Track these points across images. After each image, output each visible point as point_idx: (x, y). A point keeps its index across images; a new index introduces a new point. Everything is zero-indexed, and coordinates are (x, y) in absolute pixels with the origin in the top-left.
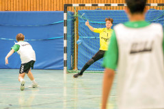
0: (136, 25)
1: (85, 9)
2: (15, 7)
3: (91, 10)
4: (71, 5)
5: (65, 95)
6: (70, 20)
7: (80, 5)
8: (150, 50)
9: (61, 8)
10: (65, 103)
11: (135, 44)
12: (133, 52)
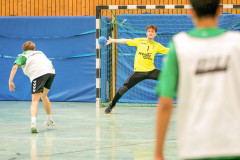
0: (205, 34)
1: (127, 14)
2: (24, 10)
3: (135, 14)
4: (107, 8)
5: (98, 139)
6: (105, 29)
7: (120, 8)
8: (224, 69)
9: (92, 12)
10: (98, 152)
11: (203, 61)
12: (199, 72)
